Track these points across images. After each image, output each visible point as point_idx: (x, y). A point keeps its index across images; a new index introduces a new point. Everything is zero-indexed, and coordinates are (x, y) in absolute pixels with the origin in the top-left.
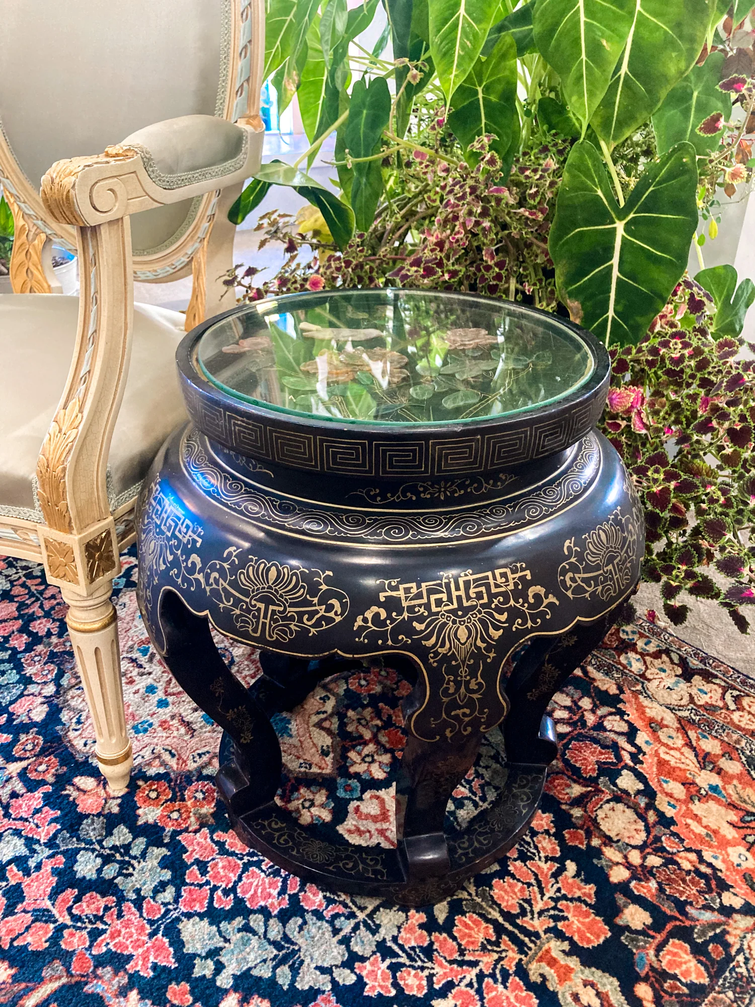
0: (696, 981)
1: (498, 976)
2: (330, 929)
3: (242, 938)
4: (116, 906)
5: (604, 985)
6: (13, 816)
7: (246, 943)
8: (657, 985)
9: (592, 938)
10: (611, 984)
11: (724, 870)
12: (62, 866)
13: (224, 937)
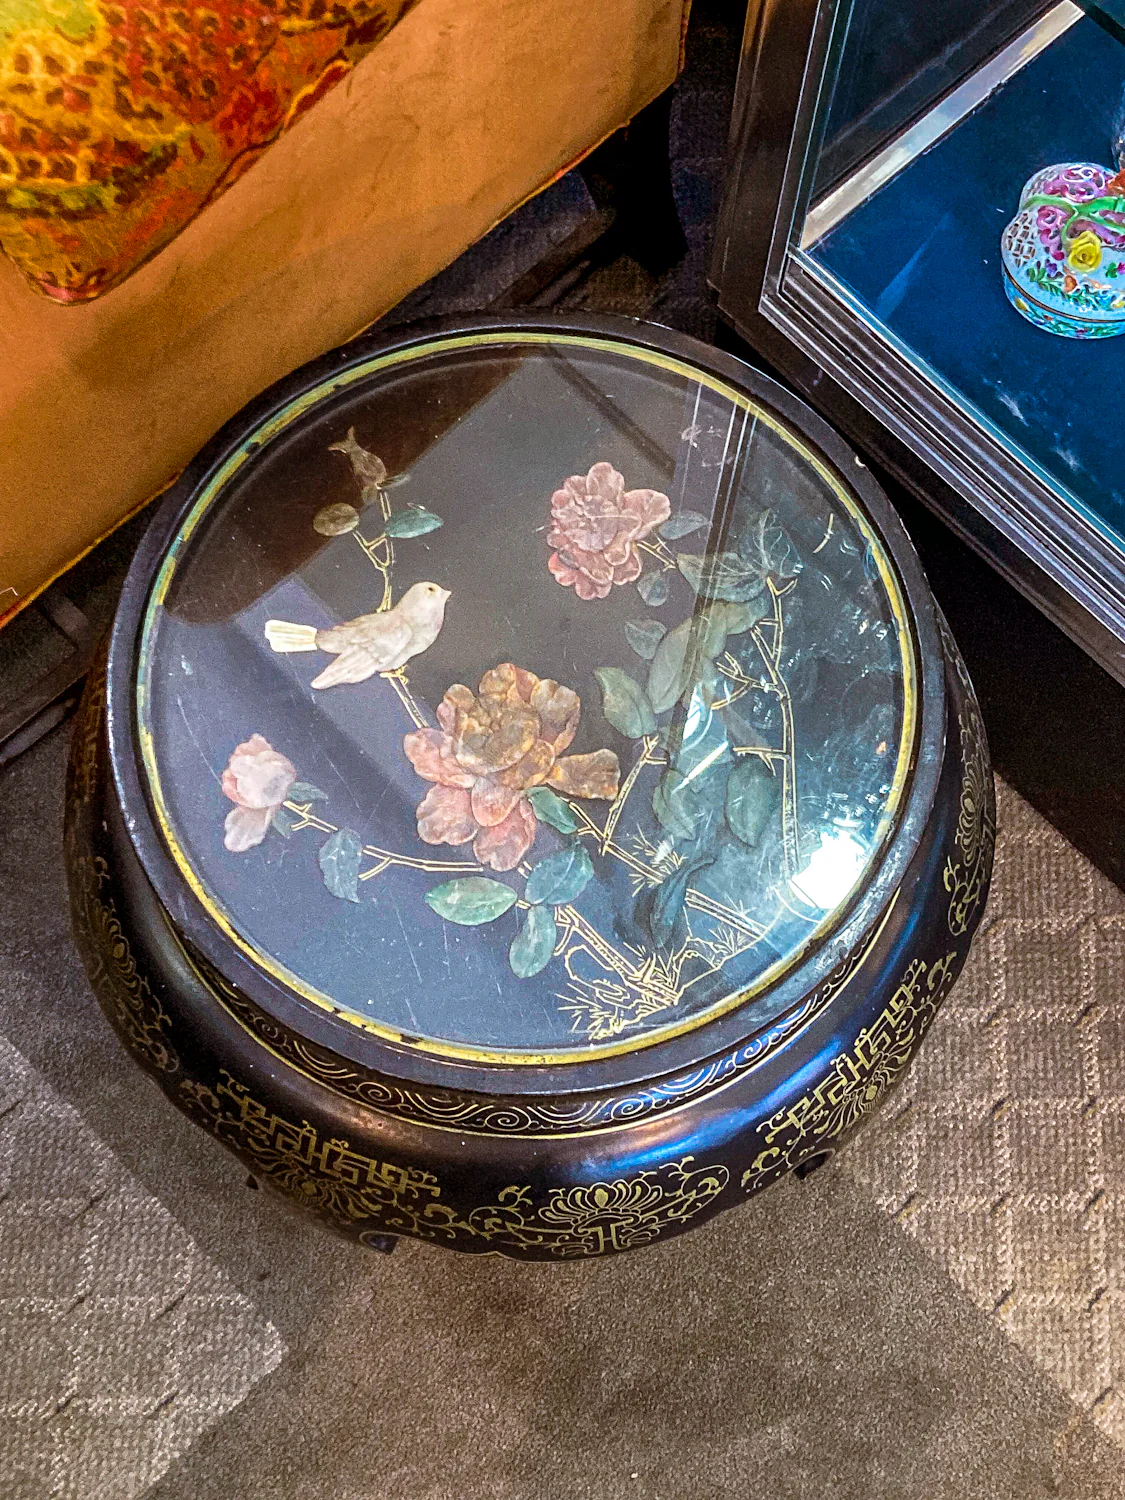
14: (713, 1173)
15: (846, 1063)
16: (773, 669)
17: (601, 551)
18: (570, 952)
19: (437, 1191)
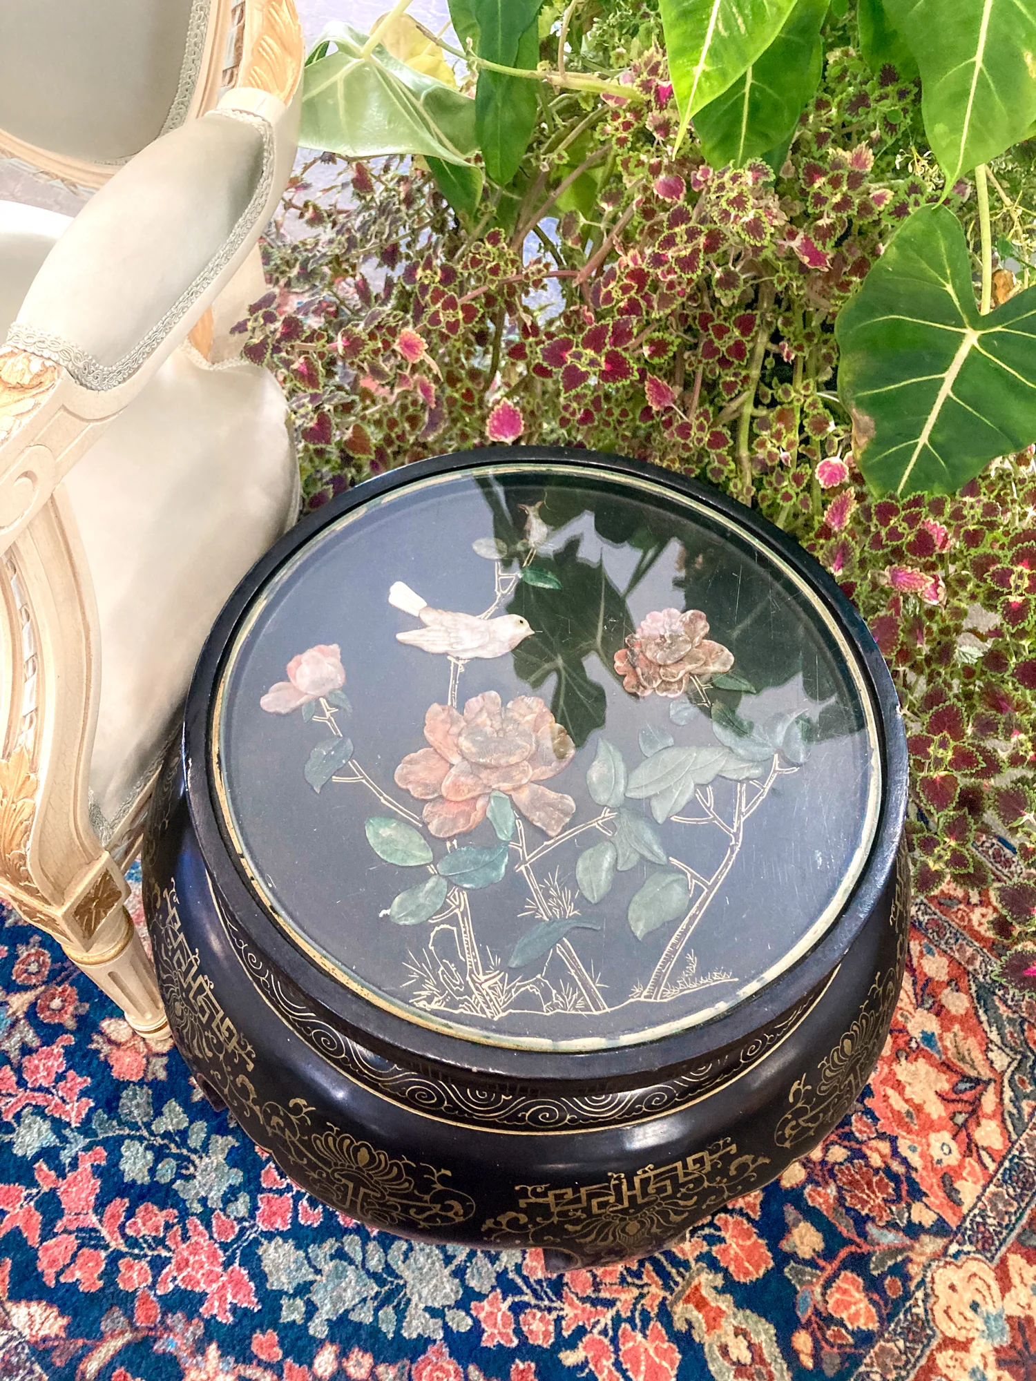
0: (864, 1328)
1: (638, 1321)
2: (441, 1256)
3: (336, 1267)
4: (178, 1223)
5: (758, 1334)
6: (29, 1085)
7: (339, 1275)
8: (819, 1335)
9: (751, 1268)
10: (766, 1331)
11: (920, 1169)
12: (103, 1163)
13: (314, 1267)
14: (462, 1201)
15: (621, 1183)
16: (739, 819)
17: (660, 666)
18: (442, 926)
19: (251, 1066)
